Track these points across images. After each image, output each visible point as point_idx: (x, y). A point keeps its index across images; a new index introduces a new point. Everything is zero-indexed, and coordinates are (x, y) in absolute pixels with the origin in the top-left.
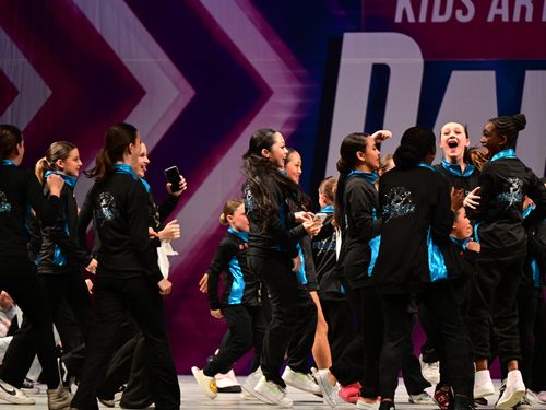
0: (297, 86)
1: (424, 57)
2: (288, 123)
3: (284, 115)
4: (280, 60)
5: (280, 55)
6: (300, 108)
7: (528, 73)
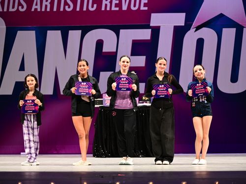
1: (6, 25)
7: (48, 31)
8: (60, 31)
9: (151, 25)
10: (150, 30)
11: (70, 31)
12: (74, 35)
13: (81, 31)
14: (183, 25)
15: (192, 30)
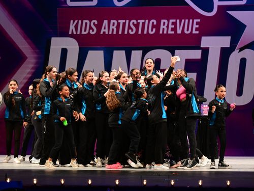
0: (36, 55)
1: (79, 46)
2: (32, 68)
3: (31, 66)
4: (29, 47)
5: (30, 45)
6: (37, 63)
7: (114, 51)
8: (124, 51)
9: (201, 46)
10: (200, 51)
11: (133, 52)
12: (136, 55)
13: (141, 51)
14: (229, 46)
15: (236, 51)
